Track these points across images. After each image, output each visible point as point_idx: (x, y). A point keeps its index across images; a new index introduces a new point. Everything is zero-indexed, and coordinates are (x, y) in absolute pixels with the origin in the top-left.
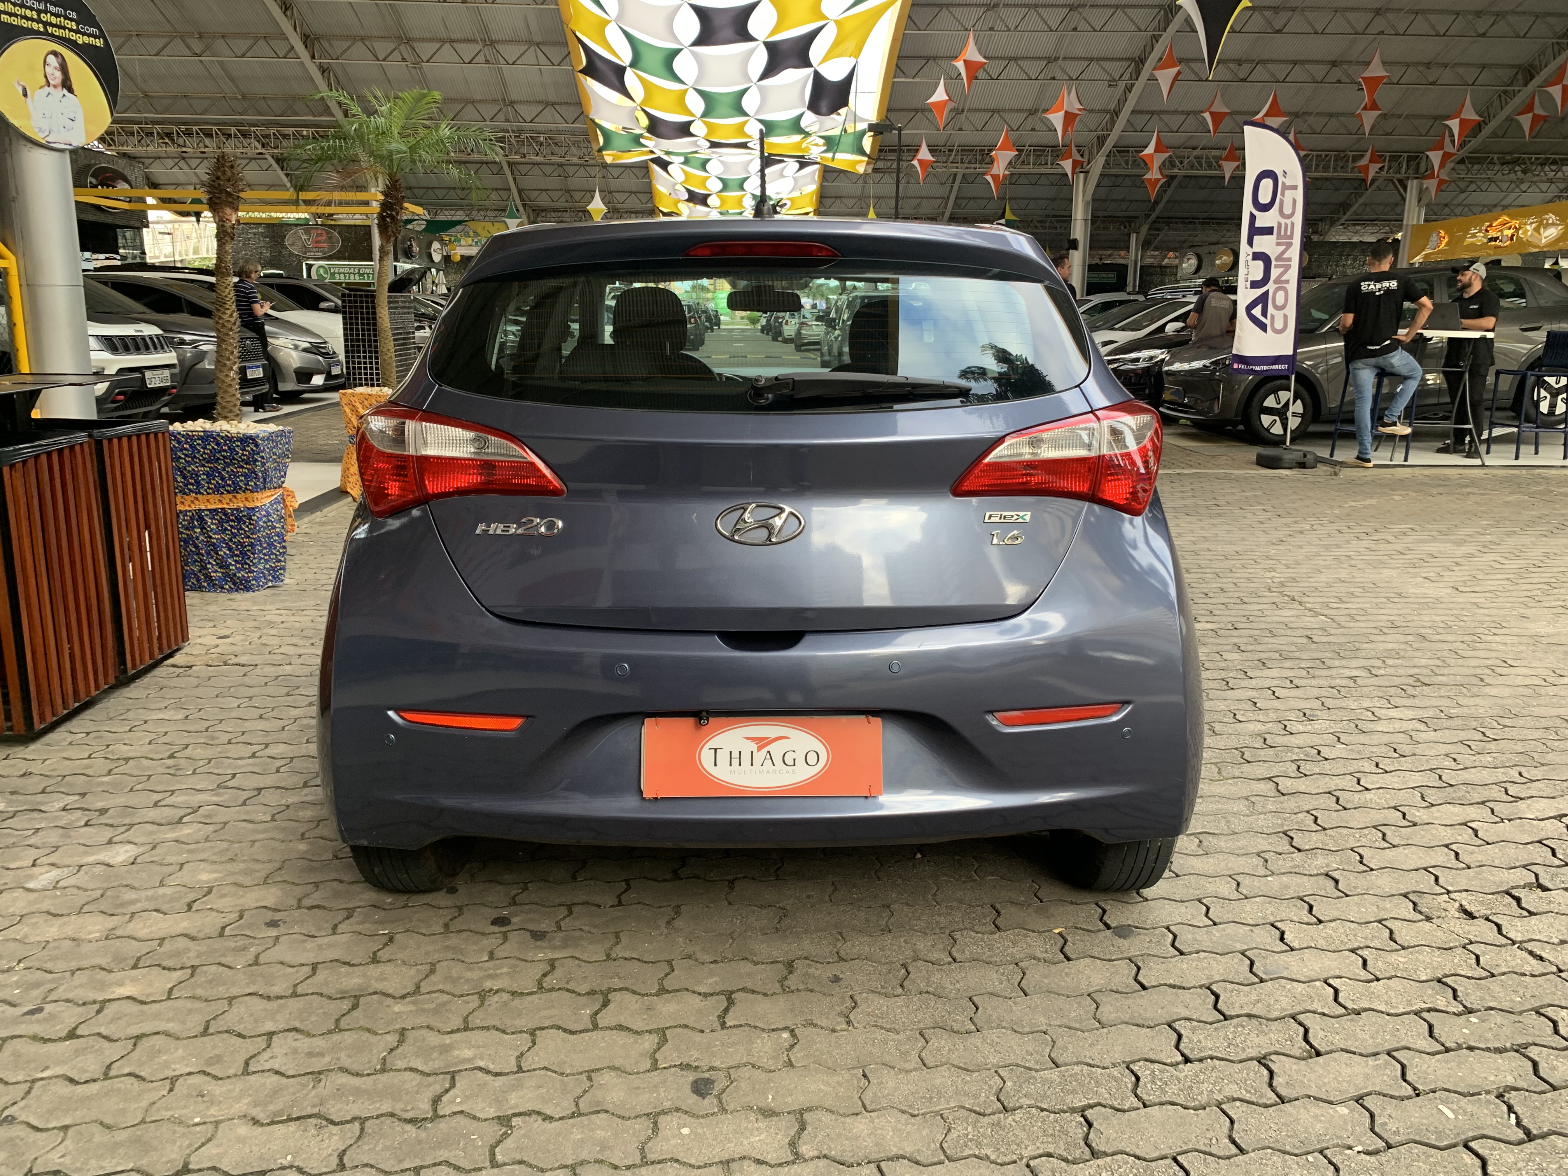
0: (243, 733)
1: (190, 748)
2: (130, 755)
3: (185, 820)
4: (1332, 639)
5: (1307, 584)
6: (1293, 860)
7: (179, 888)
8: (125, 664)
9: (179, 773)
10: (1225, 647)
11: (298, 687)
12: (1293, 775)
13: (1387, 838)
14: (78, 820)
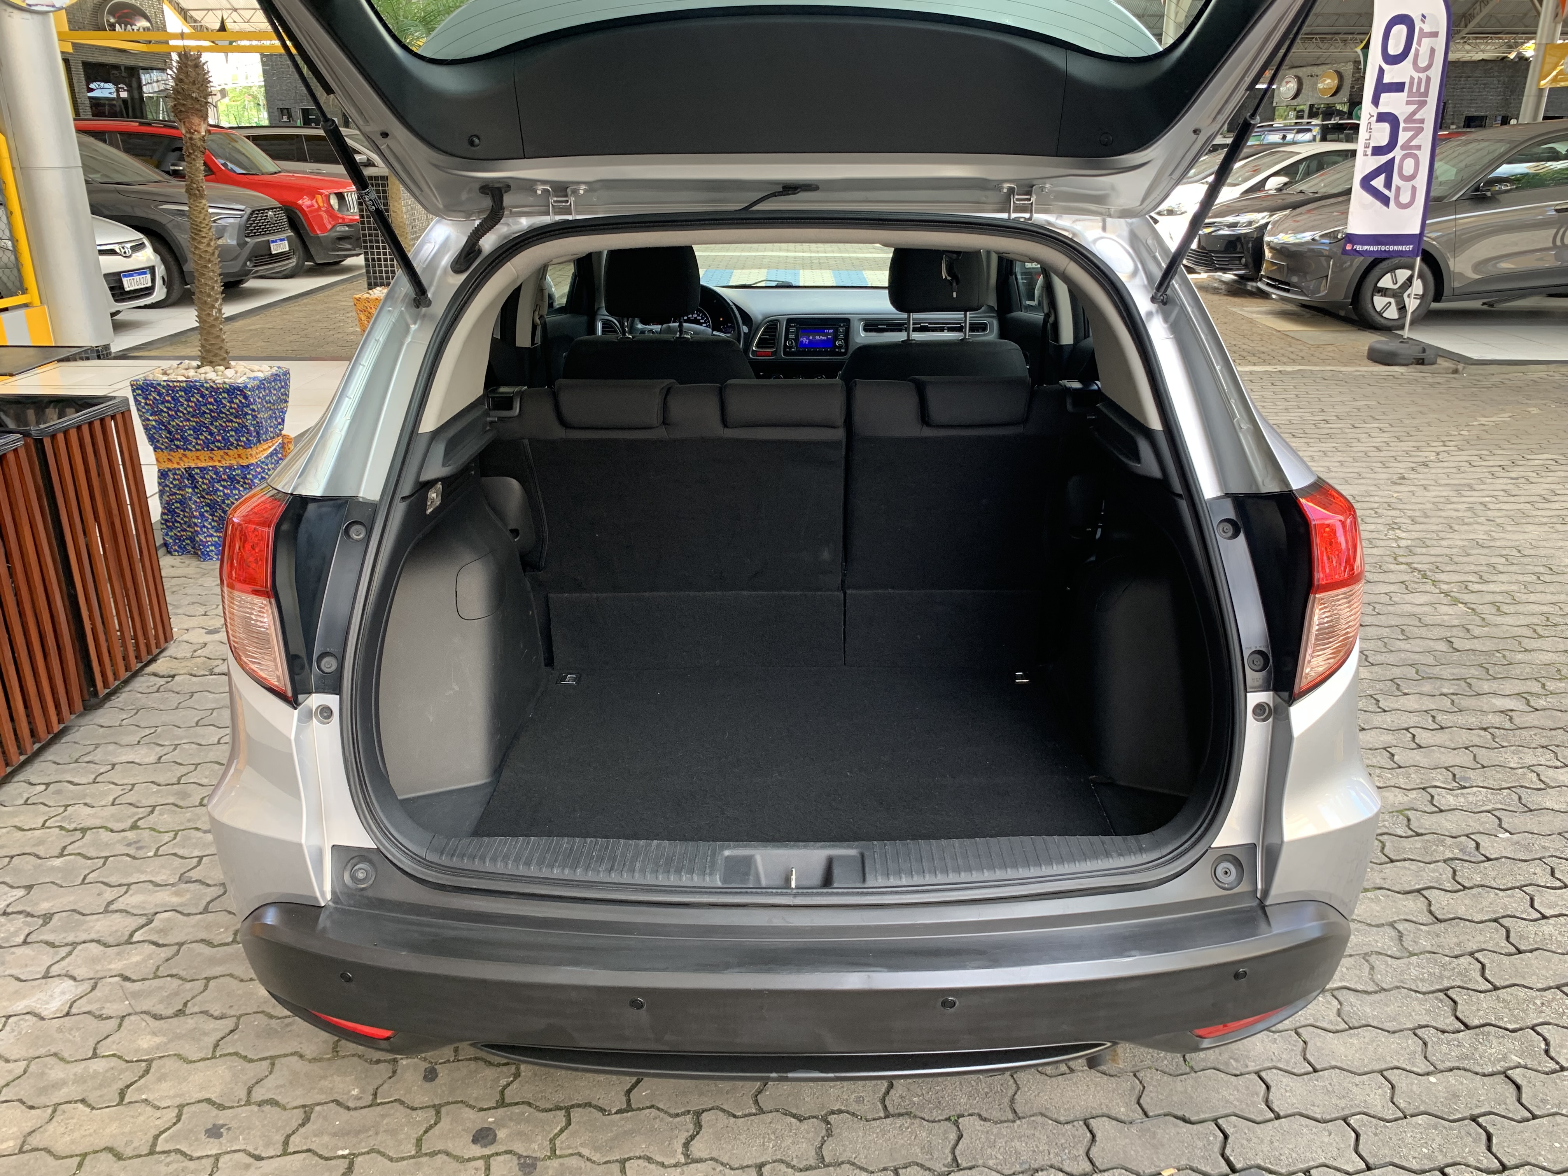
1: (156, 812)
2: (89, 823)
3: (136, 937)
4: (1476, 644)
5: (1439, 551)
6: (1460, 1044)
7: (114, 1062)
8: (94, 685)
9: (140, 853)
12: (1448, 886)
14: (16, 933)
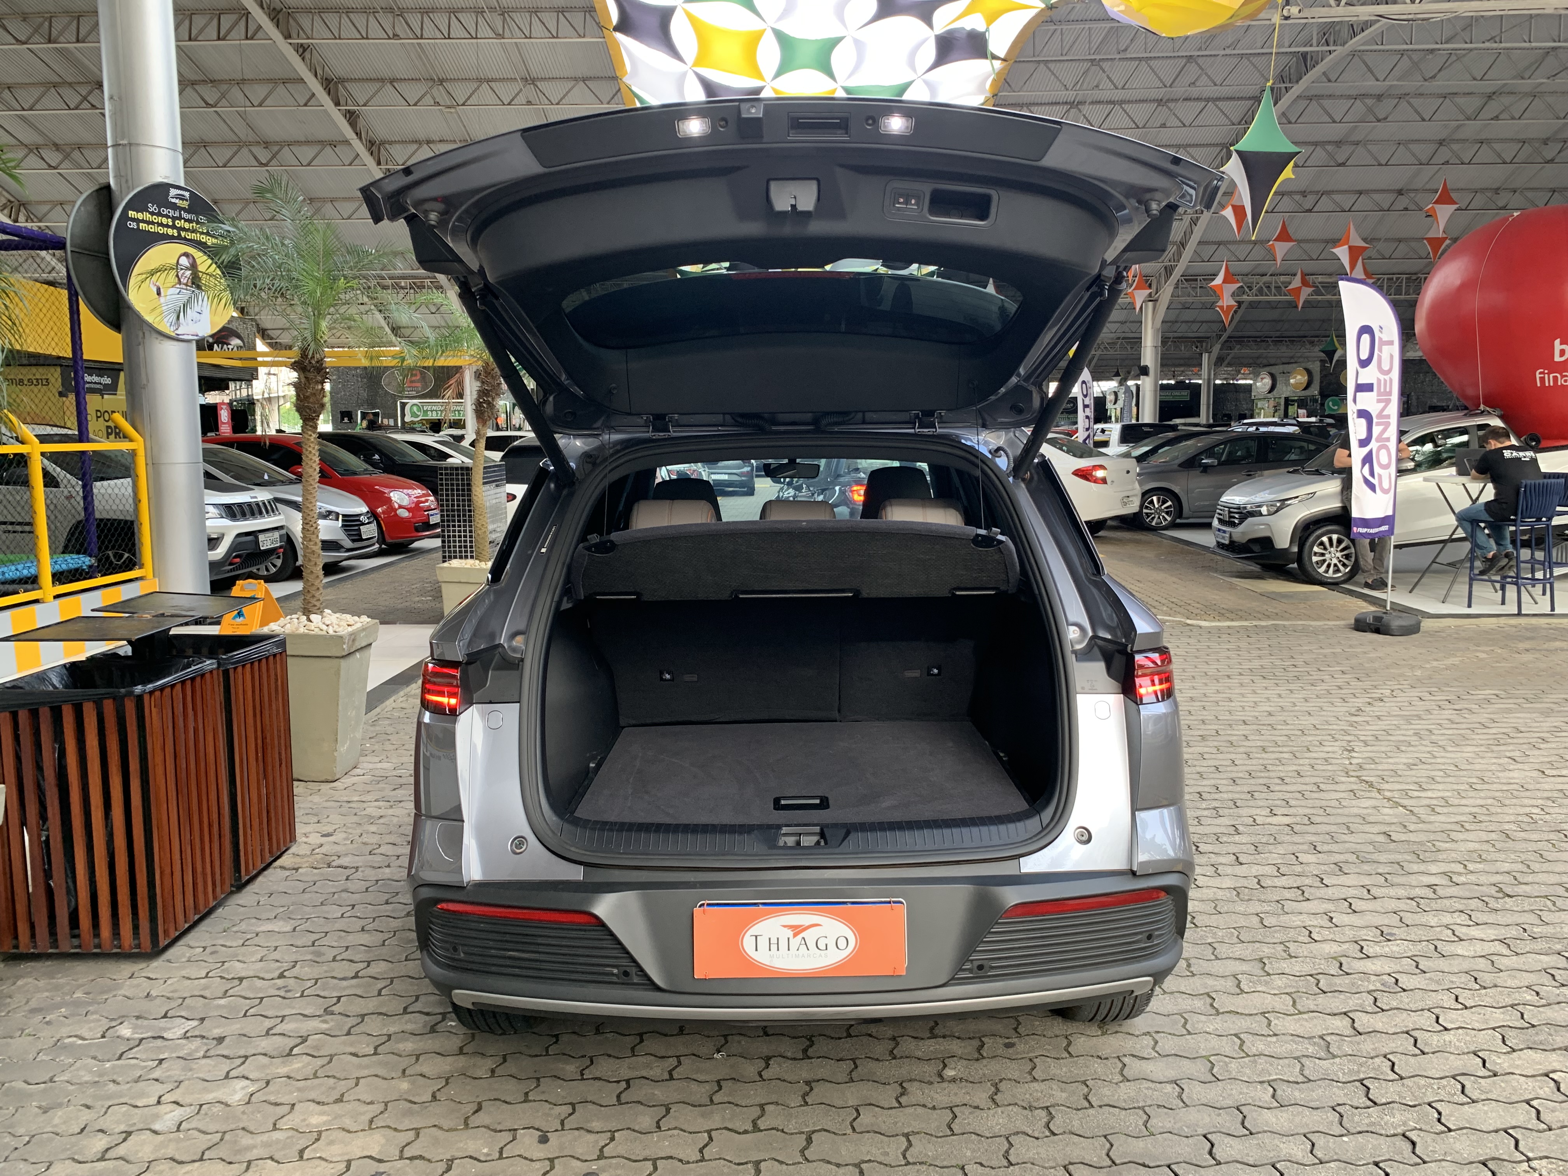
0: (347, 947)
1: (298, 966)
2: (243, 974)
3: (295, 1051)
4: (1412, 837)
5: (1386, 767)
6: (1370, 1116)
7: (291, 1133)
9: (289, 995)
10: (1301, 847)
11: (397, 893)
12: (1369, 1009)
13: (1466, 1091)
14: (197, 1050)
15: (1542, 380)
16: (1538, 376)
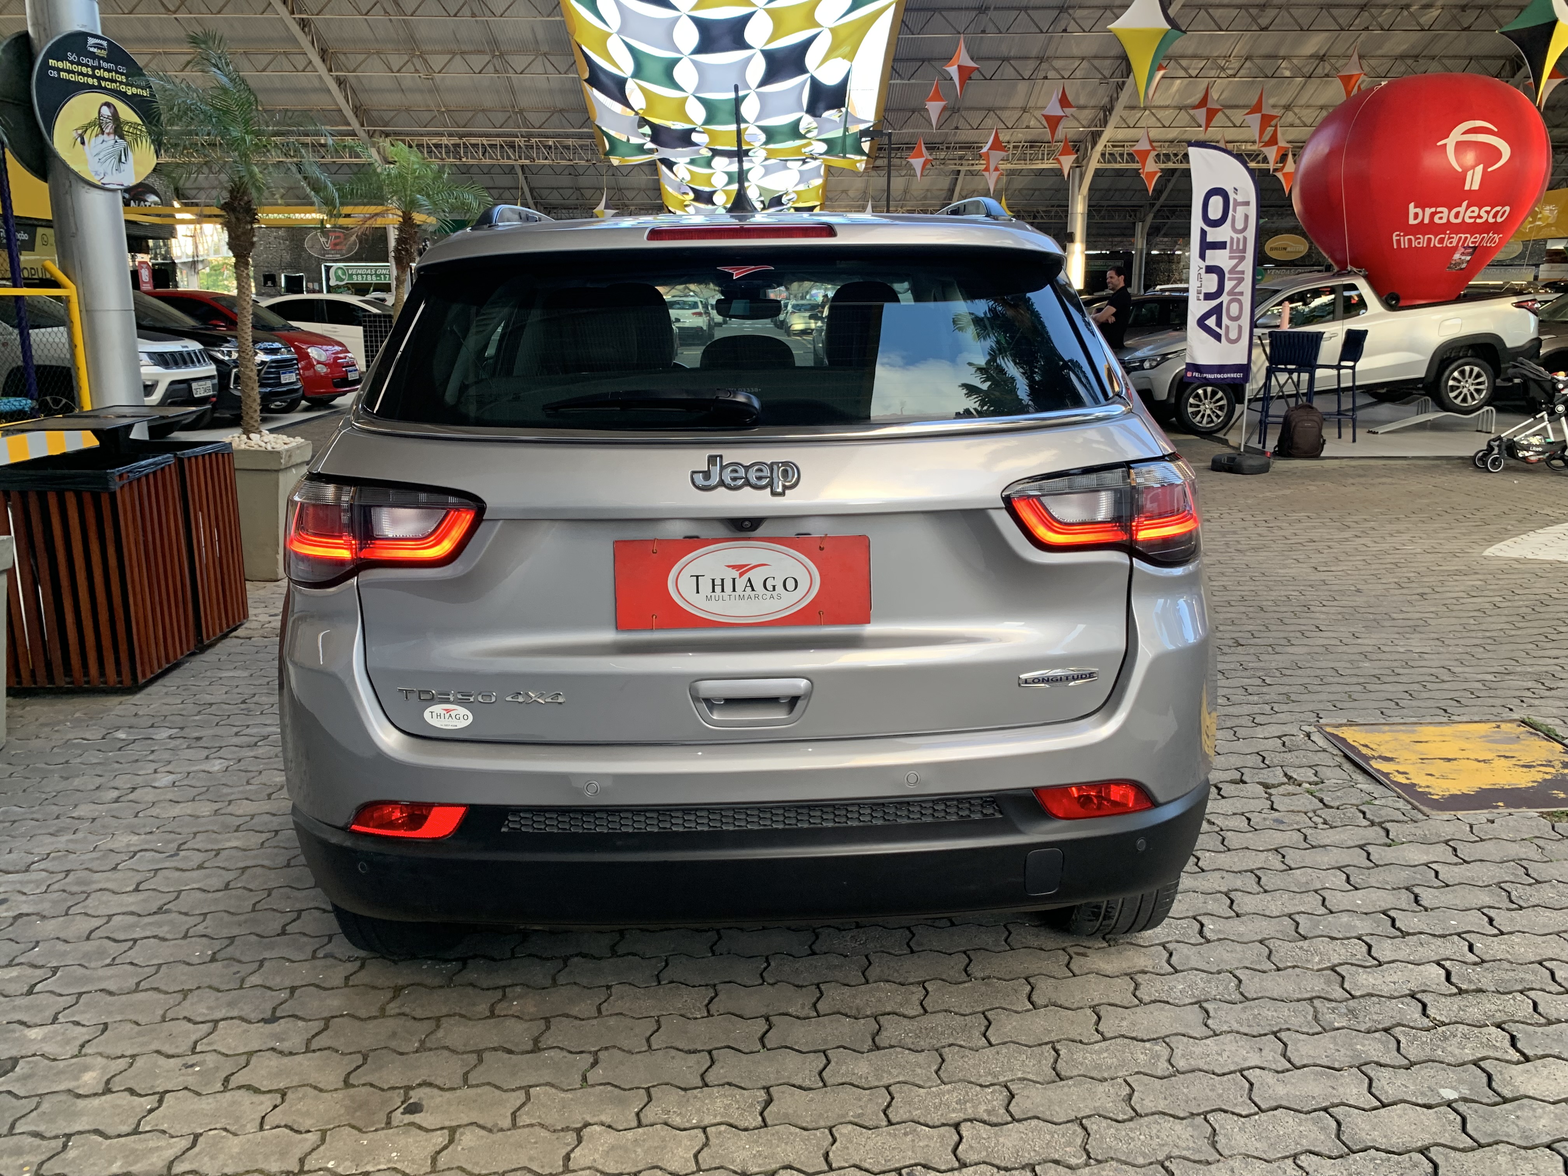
1: (257, 696)
2: (212, 702)
3: (260, 743)
7: (260, 786)
8: (201, 636)
9: (251, 713)
14: (180, 745)
15: (1398, 241)
16: (1395, 238)
